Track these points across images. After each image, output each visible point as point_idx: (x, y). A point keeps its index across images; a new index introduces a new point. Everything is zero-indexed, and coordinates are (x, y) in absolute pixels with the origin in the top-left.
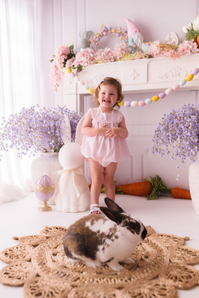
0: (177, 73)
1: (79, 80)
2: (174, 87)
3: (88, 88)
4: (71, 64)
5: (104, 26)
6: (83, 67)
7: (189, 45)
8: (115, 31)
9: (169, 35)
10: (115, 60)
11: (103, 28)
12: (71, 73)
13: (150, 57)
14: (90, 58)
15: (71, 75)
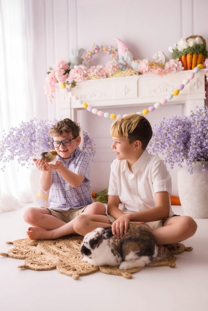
0: (165, 88)
1: (73, 95)
2: (162, 102)
3: (82, 103)
4: (66, 80)
5: (96, 44)
6: (77, 83)
7: (174, 64)
8: (107, 50)
9: (156, 54)
10: (107, 77)
11: (95, 47)
12: (66, 89)
13: (140, 73)
14: (83, 75)
15: (65, 90)
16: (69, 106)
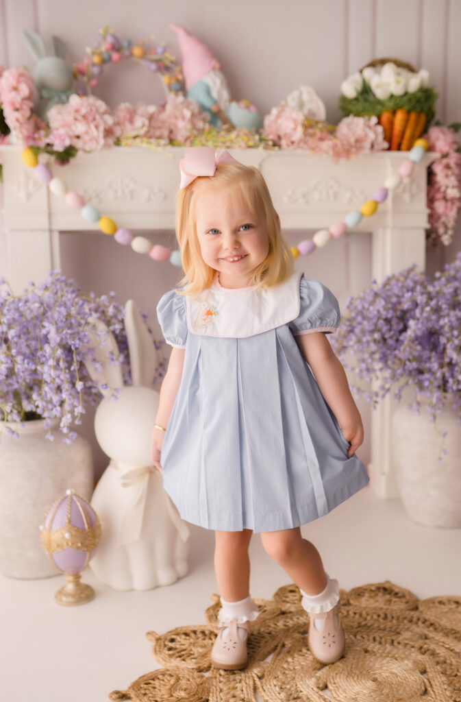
0: (330, 192)
1: (66, 189)
2: (335, 230)
3: (98, 217)
4: (40, 138)
5: (111, 31)
6: (80, 154)
7: (367, 130)
8: (144, 55)
9: (297, 93)
10: (172, 143)
11: (110, 40)
12: (38, 166)
13: (276, 144)
15: (38, 173)
16: (46, 226)
